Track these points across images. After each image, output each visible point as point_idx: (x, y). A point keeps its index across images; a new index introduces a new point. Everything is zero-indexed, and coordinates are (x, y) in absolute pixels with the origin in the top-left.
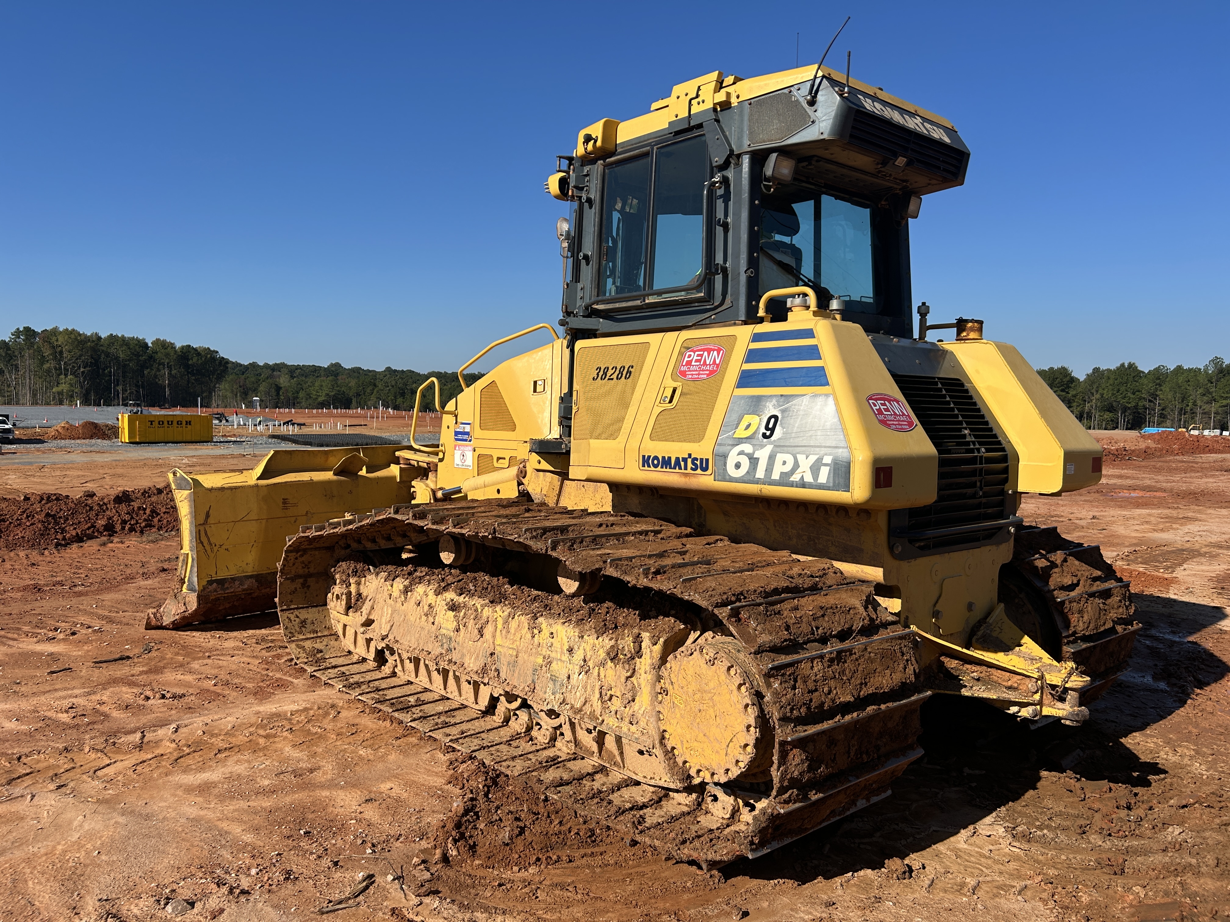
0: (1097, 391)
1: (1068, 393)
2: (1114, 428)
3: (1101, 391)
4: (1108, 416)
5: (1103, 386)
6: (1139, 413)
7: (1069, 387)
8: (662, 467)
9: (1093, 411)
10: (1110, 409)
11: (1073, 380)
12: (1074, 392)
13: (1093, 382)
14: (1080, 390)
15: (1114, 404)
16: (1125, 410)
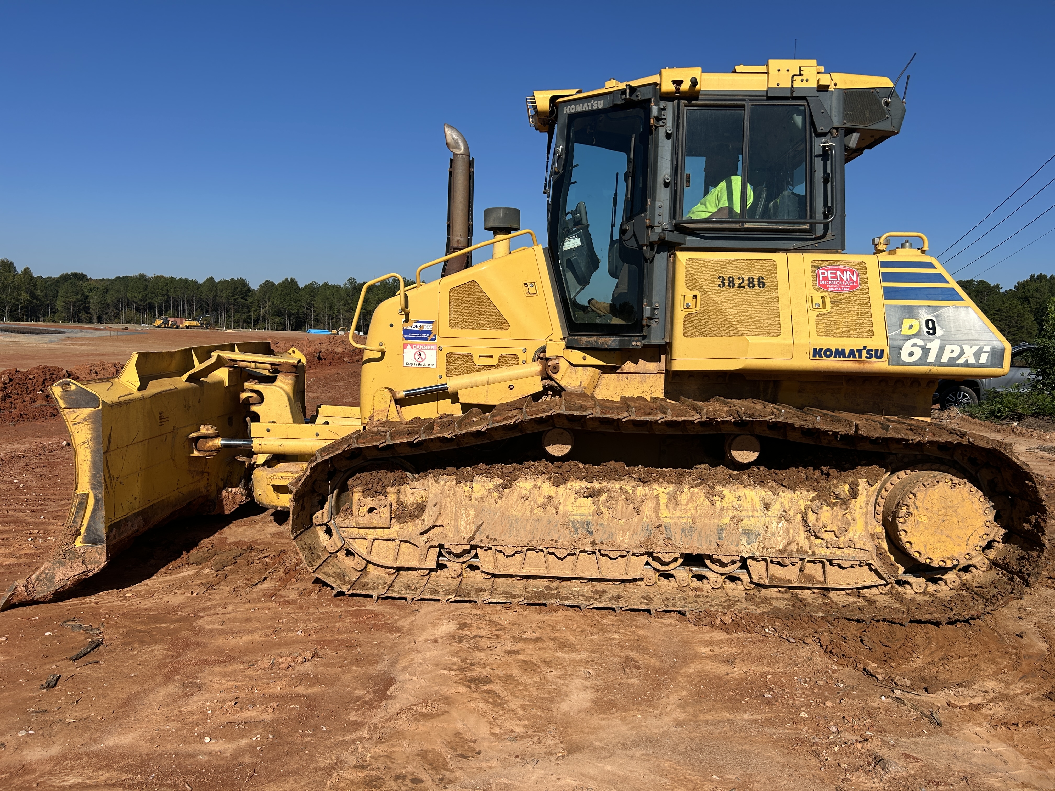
0: (269, 300)
1: (246, 300)
2: (284, 329)
3: (271, 299)
4: (277, 319)
5: (273, 295)
6: (300, 318)
7: (247, 295)
8: (835, 357)
9: (267, 315)
10: (279, 314)
11: (249, 290)
12: (252, 300)
13: (266, 292)
14: (256, 298)
15: (282, 310)
16: (290, 315)
